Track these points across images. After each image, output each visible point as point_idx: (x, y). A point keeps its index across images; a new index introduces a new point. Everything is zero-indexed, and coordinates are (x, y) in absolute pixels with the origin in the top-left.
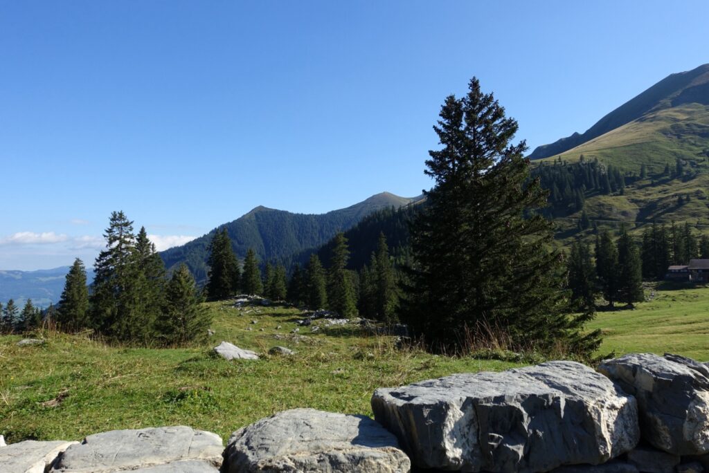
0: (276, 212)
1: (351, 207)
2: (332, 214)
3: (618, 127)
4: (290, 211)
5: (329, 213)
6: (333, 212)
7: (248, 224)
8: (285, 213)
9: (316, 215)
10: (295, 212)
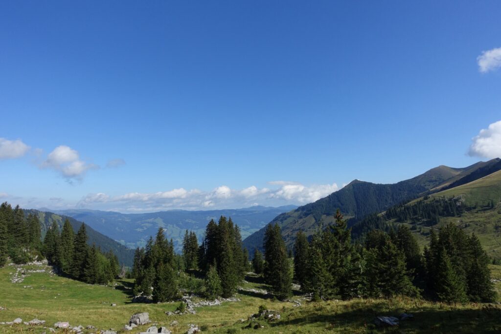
0: (365, 184)
1: (414, 178)
2: (401, 183)
3: (468, 182)
4: (373, 183)
5: (399, 183)
6: (401, 182)
7: (347, 192)
8: (370, 184)
9: (390, 185)
10: (376, 183)
